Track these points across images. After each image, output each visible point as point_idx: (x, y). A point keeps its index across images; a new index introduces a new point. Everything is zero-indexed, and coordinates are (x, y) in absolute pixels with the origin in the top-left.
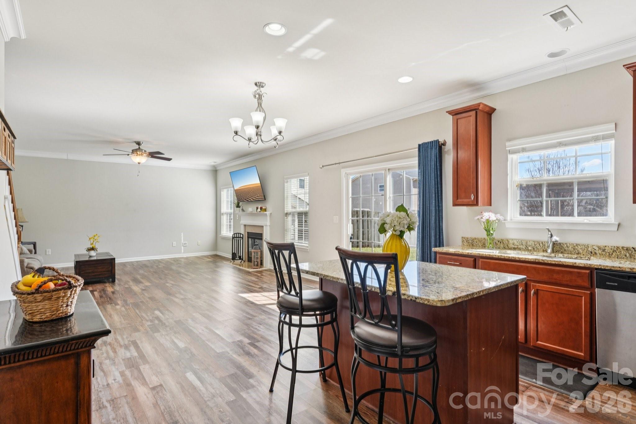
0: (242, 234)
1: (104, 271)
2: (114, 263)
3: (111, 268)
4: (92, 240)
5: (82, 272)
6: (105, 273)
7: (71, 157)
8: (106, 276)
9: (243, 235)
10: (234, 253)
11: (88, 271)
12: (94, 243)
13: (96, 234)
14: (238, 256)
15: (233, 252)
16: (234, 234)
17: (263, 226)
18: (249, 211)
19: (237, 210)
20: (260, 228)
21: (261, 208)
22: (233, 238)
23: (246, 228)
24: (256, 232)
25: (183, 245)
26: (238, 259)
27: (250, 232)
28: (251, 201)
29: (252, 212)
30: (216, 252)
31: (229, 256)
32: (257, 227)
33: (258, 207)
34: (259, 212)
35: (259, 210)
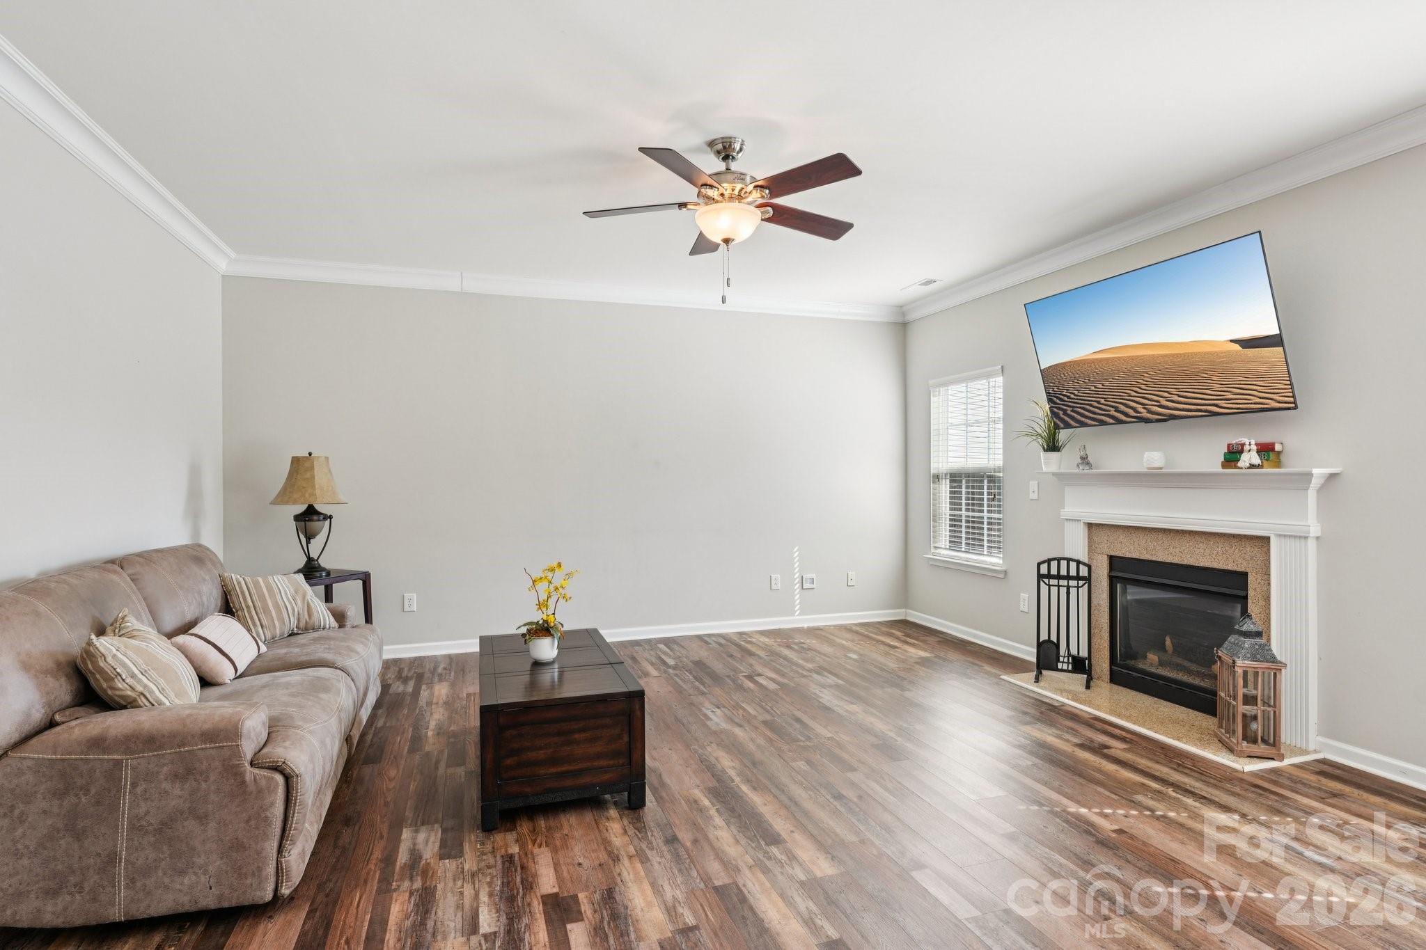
0: (1084, 564)
1: (599, 756)
2: (638, 713)
3: (626, 738)
4: (542, 587)
5: (509, 761)
6: (603, 763)
7: (475, 284)
8: (606, 777)
9: (1089, 567)
10: (1049, 641)
11: (532, 755)
12: (551, 603)
13: (555, 564)
14: (1069, 655)
15: (1044, 637)
16: (1049, 561)
17: (1267, 539)
18: (1145, 464)
19: (1051, 463)
20: (1221, 546)
21: (1265, 450)
22: (1040, 577)
23: (1096, 539)
24: (1185, 562)
25: (798, 585)
26: (1065, 667)
27: (1134, 556)
28: (1158, 421)
29: (1161, 468)
30: (903, 610)
31: (975, 636)
32: (1198, 538)
33: (1243, 445)
34: (1252, 466)
35: (1250, 457)
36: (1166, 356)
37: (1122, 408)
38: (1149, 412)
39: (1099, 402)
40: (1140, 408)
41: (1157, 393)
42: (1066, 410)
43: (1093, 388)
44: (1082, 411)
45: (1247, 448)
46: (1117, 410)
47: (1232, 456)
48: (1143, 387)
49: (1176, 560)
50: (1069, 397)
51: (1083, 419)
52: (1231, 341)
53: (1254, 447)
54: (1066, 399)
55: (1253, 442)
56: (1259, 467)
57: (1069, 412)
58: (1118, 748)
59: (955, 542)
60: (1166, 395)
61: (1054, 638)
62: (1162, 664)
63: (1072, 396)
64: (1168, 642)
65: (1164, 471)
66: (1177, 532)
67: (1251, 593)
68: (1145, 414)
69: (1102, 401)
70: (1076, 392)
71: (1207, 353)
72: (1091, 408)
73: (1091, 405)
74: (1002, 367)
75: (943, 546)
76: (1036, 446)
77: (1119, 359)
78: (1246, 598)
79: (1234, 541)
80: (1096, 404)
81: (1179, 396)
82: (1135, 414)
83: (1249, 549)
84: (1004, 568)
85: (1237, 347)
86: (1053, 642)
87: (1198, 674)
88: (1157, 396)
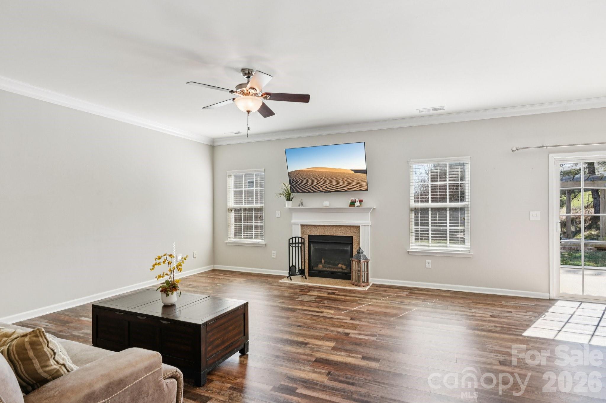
0: (302, 238)
9: (304, 239)
14: (299, 269)
15: (291, 264)
16: (292, 238)
17: (359, 226)
18: (324, 205)
19: (289, 205)
20: (346, 229)
21: (361, 201)
22: (290, 244)
23: (304, 230)
24: (335, 235)
25: (175, 260)
26: (298, 274)
27: (318, 234)
28: (325, 192)
29: (328, 207)
30: (213, 265)
31: (252, 270)
32: (338, 227)
33: (355, 200)
34: (358, 206)
35: (357, 204)
36: (329, 172)
37: (314, 187)
38: (323, 189)
39: (307, 184)
40: (320, 187)
41: (326, 183)
42: (297, 185)
43: (306, 179)
44: (302, 186)
45: (356, 201)
46: (313, 187)
47: (353, 204)
48: (322, 181)
49: (331, 235)
50: (298, 181)
51: (302, 189)
52: (351, 170)
53: (358, 201)
54: (297, 182)
55: (358, 200)
56: (360, 206)
57: (297, 186)
58: (337, 292)
59: (237, 235)
60: (329, 184)
61: (294, 264)
62: (323, 267)
63: (299, 181)
64: (323, 261)
65: (329, 207)
66: (332, 226)
67: (354, 242)
68: (321, 190)
69: (309, 184)
70: (301, 180)
71: (343, 173)
72: (305, 186)
73: (305, 185)
74: (264, 170)
75: (232, 237)
76: (284, 198)
77: (315, 171)
78: (352, 244)
79: (349, 228)
80: (306, 185)
81: (333, 185)
82: (318, 189)
83: (353, 230)
84: (264, 243)
85: (353, 172)
86: (294, 266)
87: (335, 268)
88: (326, 184)
